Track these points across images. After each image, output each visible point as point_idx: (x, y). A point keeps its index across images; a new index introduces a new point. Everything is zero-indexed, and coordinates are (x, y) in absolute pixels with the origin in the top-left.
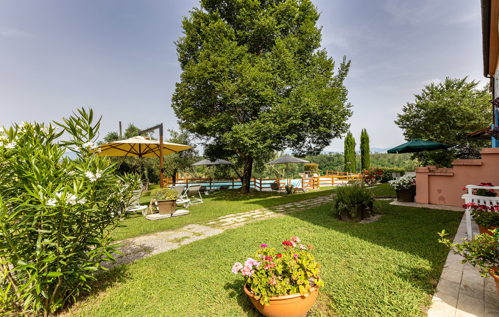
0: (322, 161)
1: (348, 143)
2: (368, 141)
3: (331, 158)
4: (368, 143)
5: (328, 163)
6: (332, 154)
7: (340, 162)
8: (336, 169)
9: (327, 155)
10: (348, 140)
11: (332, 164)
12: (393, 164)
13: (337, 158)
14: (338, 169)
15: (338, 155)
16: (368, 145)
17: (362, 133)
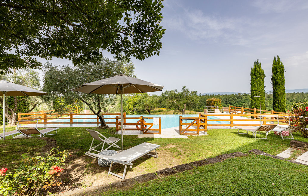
0: (233, 99)
1: (255, 75)
2: (283, 70)
3: (240, 97)
4: (283, 73)
5: (238, 100)
6: (241, 94)
7: (247, 100)
8: (244, 105)
9: (237, 95)
10: (255, 71)
11: (240, 101)
12: (291, 101)
13: (244, 97)
14: (246, 105)
15: (245, 95)
16: (283, 75)
17: (275, 62)
